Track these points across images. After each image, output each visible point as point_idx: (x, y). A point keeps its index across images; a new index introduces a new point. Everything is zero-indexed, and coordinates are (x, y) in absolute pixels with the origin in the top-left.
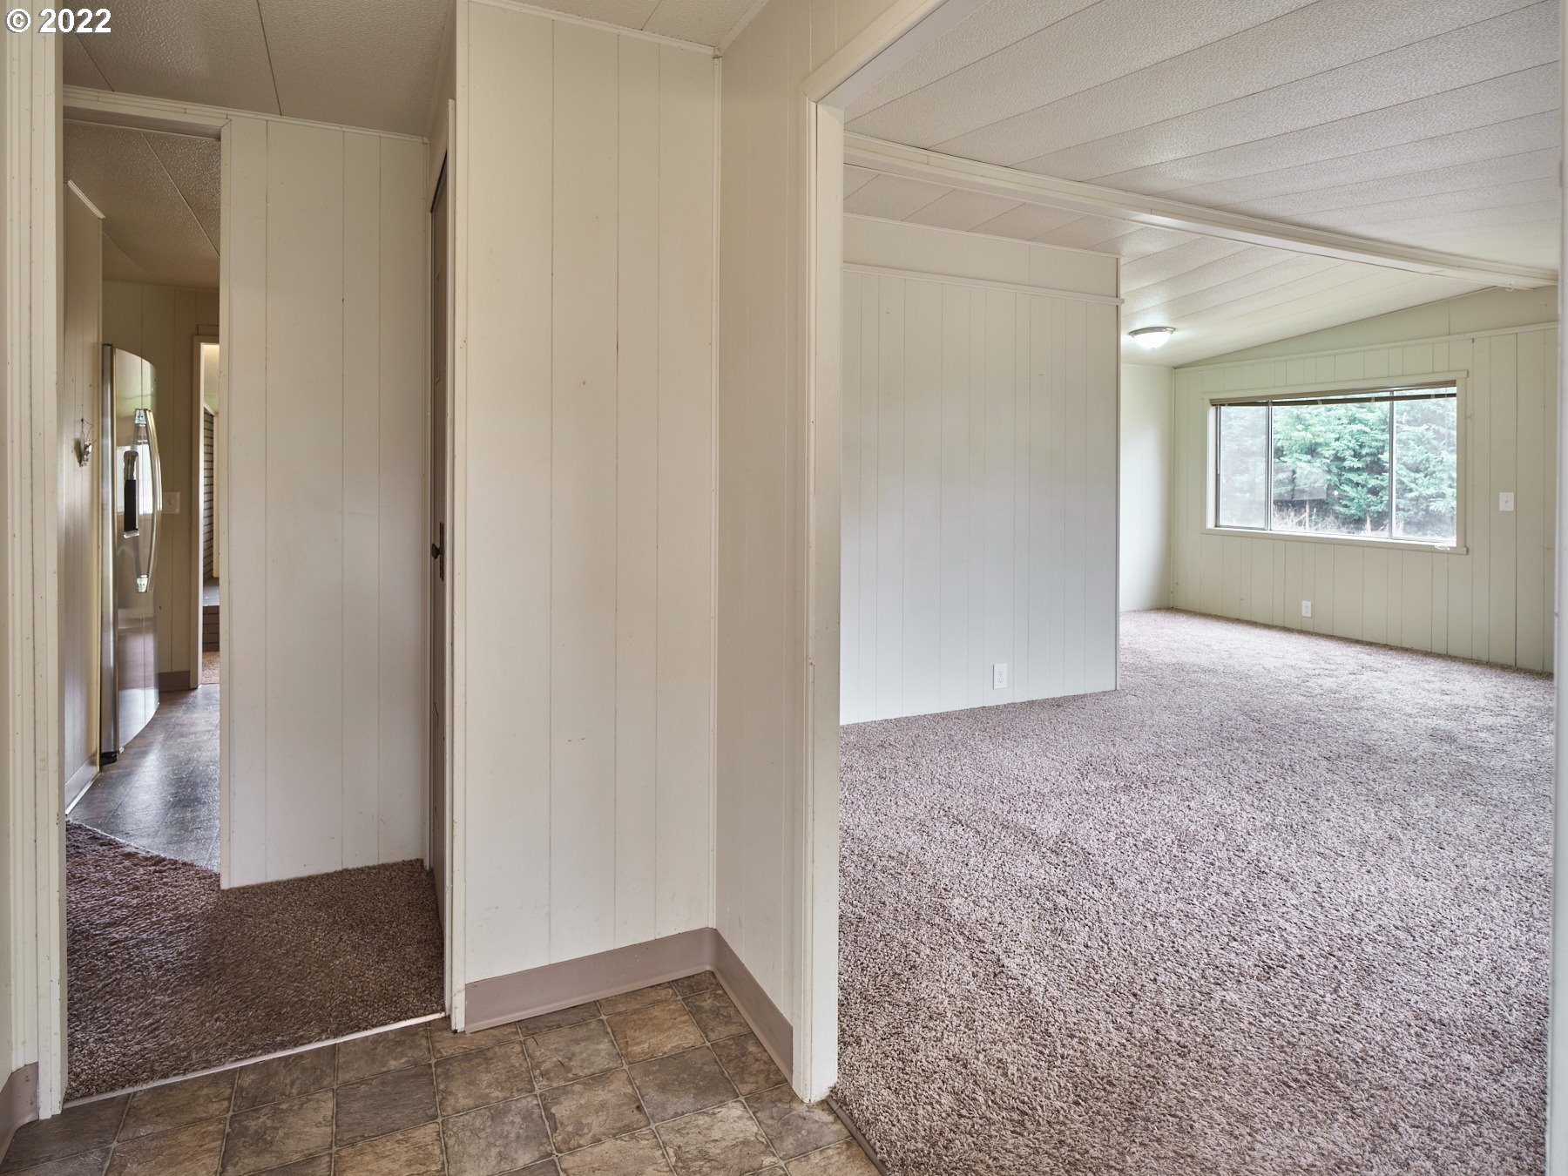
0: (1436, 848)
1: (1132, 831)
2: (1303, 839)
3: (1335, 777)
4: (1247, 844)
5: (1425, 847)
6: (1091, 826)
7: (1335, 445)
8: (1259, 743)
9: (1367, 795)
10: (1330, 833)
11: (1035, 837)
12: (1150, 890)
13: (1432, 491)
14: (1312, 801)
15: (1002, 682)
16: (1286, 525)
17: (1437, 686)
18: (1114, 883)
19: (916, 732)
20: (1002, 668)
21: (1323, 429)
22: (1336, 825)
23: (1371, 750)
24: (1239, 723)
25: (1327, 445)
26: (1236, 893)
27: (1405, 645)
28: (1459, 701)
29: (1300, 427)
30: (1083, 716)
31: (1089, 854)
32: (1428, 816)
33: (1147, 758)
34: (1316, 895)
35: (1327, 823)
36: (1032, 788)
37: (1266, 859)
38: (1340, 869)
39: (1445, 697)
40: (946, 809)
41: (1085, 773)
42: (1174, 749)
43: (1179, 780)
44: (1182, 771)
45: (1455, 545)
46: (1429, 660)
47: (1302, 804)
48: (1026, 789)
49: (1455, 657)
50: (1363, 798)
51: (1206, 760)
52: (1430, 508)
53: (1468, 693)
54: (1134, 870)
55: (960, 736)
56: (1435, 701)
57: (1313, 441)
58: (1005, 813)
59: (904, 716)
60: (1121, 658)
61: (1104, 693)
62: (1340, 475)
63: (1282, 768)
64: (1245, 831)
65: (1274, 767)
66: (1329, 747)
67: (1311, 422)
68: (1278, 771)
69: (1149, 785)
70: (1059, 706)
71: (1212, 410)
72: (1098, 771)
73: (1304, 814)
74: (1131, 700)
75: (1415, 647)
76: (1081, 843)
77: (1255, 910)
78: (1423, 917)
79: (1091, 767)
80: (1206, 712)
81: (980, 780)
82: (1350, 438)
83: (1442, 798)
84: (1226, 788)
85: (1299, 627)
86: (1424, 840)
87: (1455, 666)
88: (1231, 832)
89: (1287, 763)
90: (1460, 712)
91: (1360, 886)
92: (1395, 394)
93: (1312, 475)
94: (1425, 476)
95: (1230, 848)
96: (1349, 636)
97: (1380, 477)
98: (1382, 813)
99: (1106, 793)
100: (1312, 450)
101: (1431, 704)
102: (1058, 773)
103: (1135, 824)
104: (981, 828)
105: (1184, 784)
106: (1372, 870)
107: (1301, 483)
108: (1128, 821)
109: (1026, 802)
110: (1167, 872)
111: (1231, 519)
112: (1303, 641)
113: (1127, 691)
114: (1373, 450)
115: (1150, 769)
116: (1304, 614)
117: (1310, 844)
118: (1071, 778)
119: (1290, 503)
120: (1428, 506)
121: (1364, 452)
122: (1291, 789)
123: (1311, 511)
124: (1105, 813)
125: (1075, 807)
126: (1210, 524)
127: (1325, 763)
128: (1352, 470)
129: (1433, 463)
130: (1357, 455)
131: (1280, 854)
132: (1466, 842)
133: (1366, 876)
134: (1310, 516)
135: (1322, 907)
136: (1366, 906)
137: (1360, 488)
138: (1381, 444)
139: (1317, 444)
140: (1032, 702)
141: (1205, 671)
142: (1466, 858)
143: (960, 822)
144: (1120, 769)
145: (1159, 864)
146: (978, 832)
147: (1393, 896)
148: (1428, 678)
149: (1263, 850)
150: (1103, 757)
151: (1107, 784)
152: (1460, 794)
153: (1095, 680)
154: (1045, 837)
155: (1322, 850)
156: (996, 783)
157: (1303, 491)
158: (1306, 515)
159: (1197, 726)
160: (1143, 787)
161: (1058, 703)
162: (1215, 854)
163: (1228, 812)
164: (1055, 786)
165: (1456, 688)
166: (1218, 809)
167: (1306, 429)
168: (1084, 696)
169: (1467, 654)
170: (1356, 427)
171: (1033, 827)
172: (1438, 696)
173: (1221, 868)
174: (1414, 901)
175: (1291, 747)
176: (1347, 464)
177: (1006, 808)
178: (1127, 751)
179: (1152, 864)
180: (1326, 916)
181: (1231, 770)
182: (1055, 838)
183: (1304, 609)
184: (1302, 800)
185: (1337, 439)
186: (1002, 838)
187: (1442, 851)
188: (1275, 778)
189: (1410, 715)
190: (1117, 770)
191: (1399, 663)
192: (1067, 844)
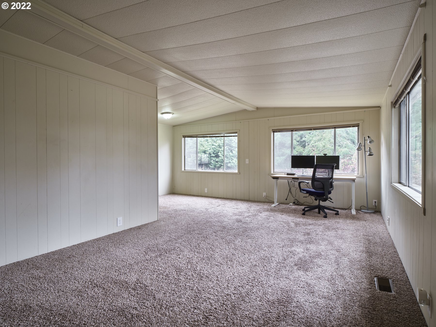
0: (243, 255)
1: (162, 272)
2: (212, 261)
3: (217, 238)
4: (197, 267)
5: (241, 255)
6: (148, 274)
7: (209, 151)
8: (198, 231)
9: (225, 242)
10: (218, 257)
11: (127, 285)
12: (168, 296)
13: (228, 161)
14: (212, 247)
15: (120, 223)
16: (200, 170)
17: (235, 207)
18: (155, 297)
19: (85, 248)
20: (120, 219)
21: (207, 147)
22: (219, 254)
23: (224, 228)
24: (192, 225)
25: (208, 151)
26: (195, 288)
27: (228, 197)
28: (240, 211)
29: (202, 146)
30: (147, 231)
31: (147, 286)
32: (240, 245)
33: (167, 243)
34: (217, 281)
35: (217, 254)
36: (128, 263)
37: (202, 271)
38: (222, 269)
39: (238, 210)
40: (92, 281)
41: (147, 252)
42: (175, 237)
43: (176, 248)
44: (177, 245)
45: (237, 172)
46: (233, 201)
47: (210, 249)
48: (125, 263)
49: (238, 199)
50: (225, 243)
51: (183, 239)
52: (228, 165)
53: (242, 208)
54: (162, 289)
55: (103, 247)
56: (236, 211)
57: (205, 150)
58: (116, 276)
59: (82, 242)
60: (159, 210)
61: (154, 222)
62: (210, 158)
63: (204, 238)
64: (196, 262)
65: (202, 238)
66: (215, 229)
67: (204, 145)
68: (203, 239)
69: (168, 252)
70: (140, 228)
71: (183, 139)
72: (151, 251)
73: (211, 252)
74: (162, 223)
75: (230, 198)
76: (144, 282)
77: (201, 293)
78: (244, 280)
79: (149, 250)
80: (183, 223)
81: (108, 264)
82: (212, 149)
83: (242, 238)
84: (190, 248)
85: (204, 195)
86: (240, 253)
87: (238, 202)
88: (192, 264)
89: (205, 236)
90: (241, 214)
91: (228, 274)
92: (225, 135)
93: (205, 158)
94: (227, 158)
95: (192, 270)
96: (216, 197)
97: (218, 158)
98: (229, 247)
99: (153, 259)
100: (205, 152)
101: (235, 212)
102: (138, 254)
103: (163, 269)
104: (106, 287)
105: (178, 250)
106: (230, 267)
107: (203, 160)
108: (160, 268)
109: (125, 270)
110: (173, 286)
111: (188, 168)
112: (205, 199)
113: (161, 220)
114: (217, 152)
115: (168, 246)
116: (206, 192)
117: (214, 262)
118: (142, 255)
119: (201, 165)
120: (227, 165)
121: (215, 152)
122: (207, 244)
123: (204, 167)
124: (153, 267)
125: (143, 267)
126: (183, 169)
127: (214, 234)
128: (213, 157)
129: (228, 155)
130: (213, 153)
131: (206, 268)
132: (249, 251)
133: (229, 270)
134: (204, 168)
135: (219, 285)
136: (230, 281)
137: (214, 161)
138: (218, 151)
139: (206, 151)
140: (131, 229)
141: (182, 210)
142: (250, 256)
143: (97, 286)
144: (158, 248)
145: (171, 284)
146: (104, 289)
147: (236, 275)
148: (233, 205)
149: (201, 268)
150: (153, 245)
151: (154, 255)
152: (245, 237)
153: (152, 218)
154: (131, 283)
155: (217, 264)
156: (114, 264)
157: (203, 162)
158: (203, 168)
159: (181, 228)
160: (165, 253)
161: (139, 228)
162: (188, 274)
163: (191, 257)
164: (136, 260)
165: (239, 207)
166: (188, 256)
167: (203, 147)
168: (148, 224)
169: (240, 198)
170: (214, 147)
171: (126, 280)
172: (236, 210)
173: (190, 279)
174: (241, 274)
175: (206, 230)
176: (212, 155)
177: (117, 274)
178: (160, 241)
179: (168, 284)
180: (221, 288)
181: (191, 241)
182: (134, 283)
183: (205, 190)
184: (210, 247)
185: (210, 150)
186: (114, 289)
187: (245, 255)
188: (203, 241)
189: (231, 216)
190: (157, 249)
191: (227, 202)
192: (139, 284)
